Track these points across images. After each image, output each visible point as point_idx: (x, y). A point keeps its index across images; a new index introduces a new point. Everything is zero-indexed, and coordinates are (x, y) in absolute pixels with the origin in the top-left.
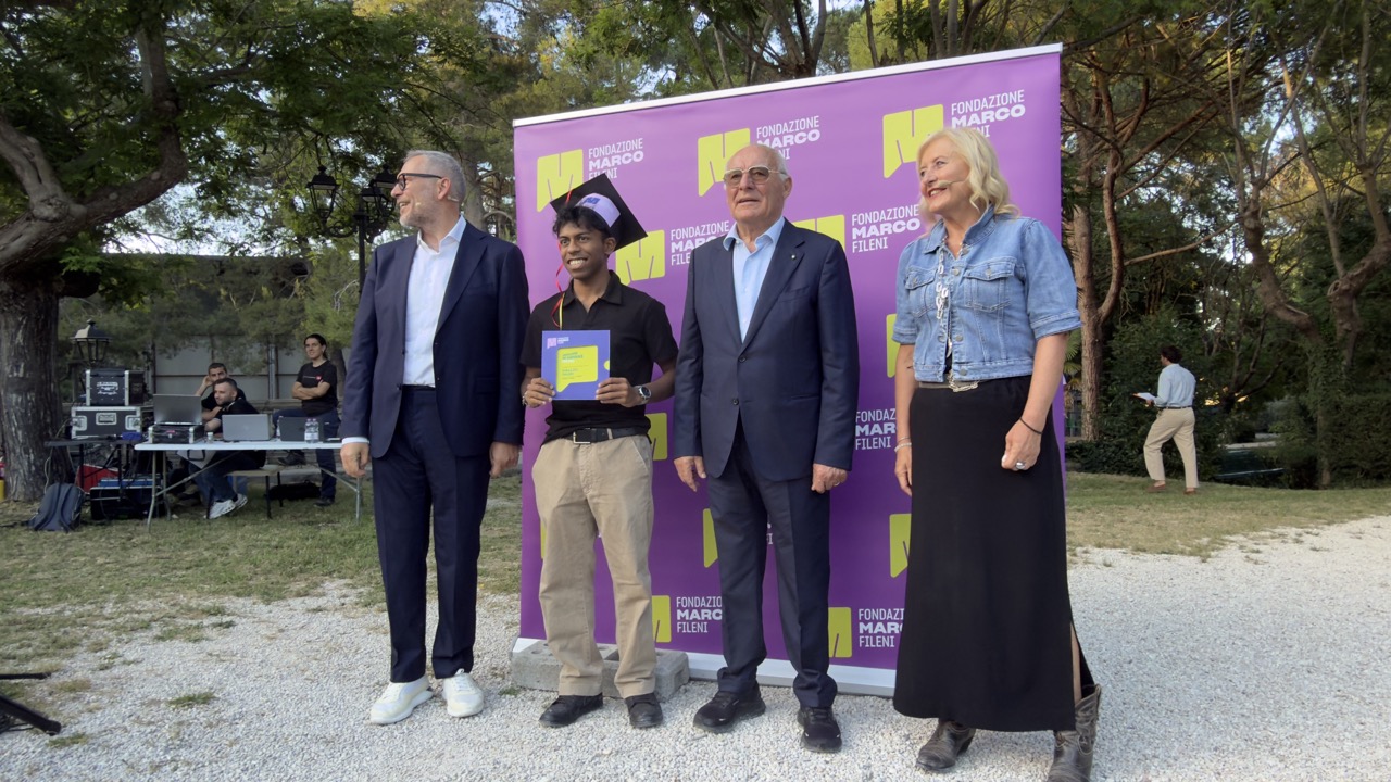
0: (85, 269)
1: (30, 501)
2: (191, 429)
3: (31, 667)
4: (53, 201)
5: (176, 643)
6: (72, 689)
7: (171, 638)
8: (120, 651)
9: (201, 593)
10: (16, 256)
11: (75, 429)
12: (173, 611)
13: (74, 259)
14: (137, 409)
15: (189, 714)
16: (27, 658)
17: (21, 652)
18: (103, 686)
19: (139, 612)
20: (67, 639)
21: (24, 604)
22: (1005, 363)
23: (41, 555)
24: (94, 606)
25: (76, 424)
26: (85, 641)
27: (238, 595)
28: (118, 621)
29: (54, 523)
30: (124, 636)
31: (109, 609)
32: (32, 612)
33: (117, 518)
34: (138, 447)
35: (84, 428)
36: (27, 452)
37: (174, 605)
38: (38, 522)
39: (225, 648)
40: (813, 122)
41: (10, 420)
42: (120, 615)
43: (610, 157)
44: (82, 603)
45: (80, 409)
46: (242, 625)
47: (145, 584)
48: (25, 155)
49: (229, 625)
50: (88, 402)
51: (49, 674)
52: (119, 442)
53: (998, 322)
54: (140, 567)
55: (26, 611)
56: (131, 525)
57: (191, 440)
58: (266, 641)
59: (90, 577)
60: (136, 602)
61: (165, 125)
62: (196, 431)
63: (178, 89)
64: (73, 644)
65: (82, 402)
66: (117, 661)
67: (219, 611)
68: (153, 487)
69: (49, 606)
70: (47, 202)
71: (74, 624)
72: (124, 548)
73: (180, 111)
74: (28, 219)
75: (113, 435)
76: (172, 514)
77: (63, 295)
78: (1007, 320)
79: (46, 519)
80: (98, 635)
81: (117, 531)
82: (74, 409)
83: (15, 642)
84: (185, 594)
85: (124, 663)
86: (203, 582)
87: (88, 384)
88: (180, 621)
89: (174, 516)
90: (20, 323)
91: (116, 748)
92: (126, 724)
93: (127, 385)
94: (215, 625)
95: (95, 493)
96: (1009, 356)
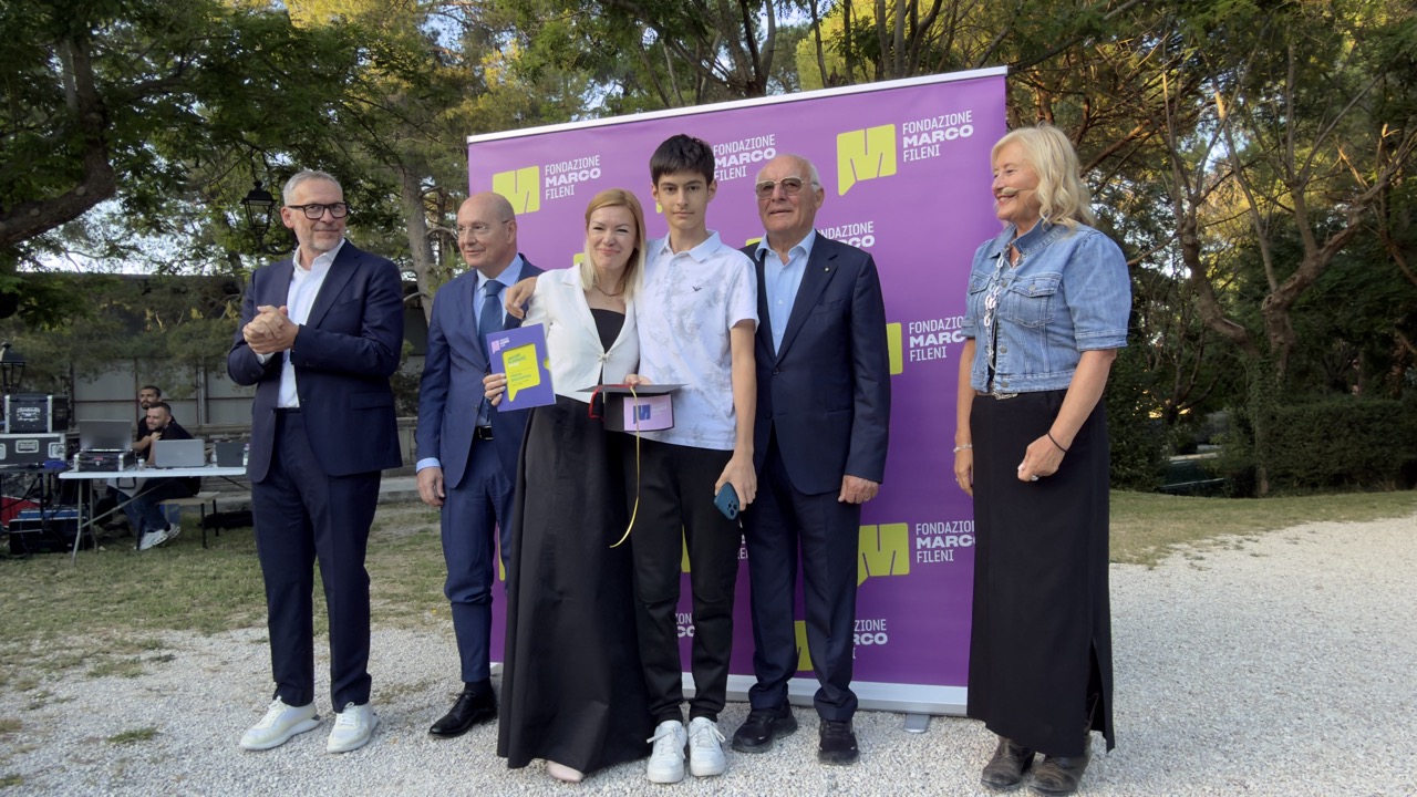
2: (121, 456)
5: (112, 679)
6: (1, 730)
7: (106, 674)
8: (52, 690)
9: (135, 626)
12: (106, 647)
14: (61, 436)
15: (128, 751)
18: (35, 725)
19: (70, 648)
22: (1046, 376)
24: (19, 644)
26: (12, 680)
27: (176, 628)
28: (47, 658)
30: (54, 673)
31: (36, 646)
33: (39, 551)
34: (63, 476)
37: (107, 640)
39: (166, 682)
40: (769, 140)
42: (48, 652)
43: (566, 174)
44: (5, 641)
46: (182, 658)
47: (74, 620)
49: (169, 658)
50: (7, 429)
52: (41, 471)
53: (1041, 338)
54: (66, 603)
56: (55, 559)
57: (121, 467)
58: (208, 674)
59: (14, 614)
60: (65, 638)
61: (92, 138)
62: (125, 458)
66: (49, 699)
67: (157, 645)
68: (79, 518)
72: (48, 583)
73: (106, 123)
75: (35, 463)
76: (99, 546)
78: (1051, 335)
80: (25, 674)
81: (39, 565)
84: (118, 629)
85: (57, 701)
86: (138, 615)
87: (7, 410)
88: (115, 656)
89: (102, 548)
91: (55, 788)
92: (63, 763)
93: (50, 410)
94: (152, 660)
95: (15, 526)
96: (1055, 368)
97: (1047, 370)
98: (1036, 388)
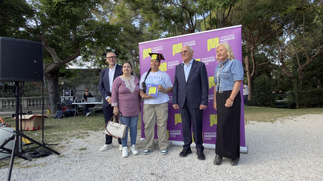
0: (63, 72)
1: (54, 114)
2: (82, 100)
3: (55, 143)
4: (57, 60)
5: (80, 139)
6: (62, 147)
7: (79, 138)
8: (70, 140)
9: (84, 130)
10: (51, 70)
11: (61, 100)
12: (79, 133)
13: (61, 70)
14: (72, 97)
15: (82, 152)
16: (54, 142)
17: (53, 140)
18: (67, 146)
19: (73, 133)
20: (61, 138)
21: (53, 132)
22: (229, 88)
23: (56, 123)
24: (65, 132)
25: (62, 100)
26: (64, 138)
27: (90, 130)
29: (58, 117)
30: (70, 138)
31: (68, 133)
32: (55, 133)
33: (69, 116)
34: (72, 104)
35: (63, 100)
36: (53, 105)
37: (79, 132)
38: (55, 117)
39: (88, 140)
40: (194, 41)
41: (50, 99)
42: (70, 134)
43: (156, 49)
44: (63, 132)
45: (62, 97)
46: (91, 135)
47: (74, 128)
48: (52, 52)
49: (89, 135)
50: (64, 96)
51: (58, 144)
52: (69, 103)
53: (228, 80)
54: (73, 125)
55: (54, 133)
56: (71, 118)
57: (82, 102)
58: (95, 138)
59: (64, 127)
60: (73, 132)
61: (76, 46)
62: (82, 101)
63: (79, 39)
64: (62, 139)
65: (63, 96)
66: (69, 142)
67: (87, 133)
68: (75, 111)
69: (58, 132)
70: (56, 60)
71: (62, 135)
72: (70, 122)
73: (79, 43)
74: (53, 63)
75: (68, 101)
77: (59, 76)
78: (229, 80)
79: (56, 117)
80: (66, 137)
81: (69, 119)
82: (61, 97)
83: (52, 139)
84: (81, 130)
85: (71, 142)
86: (84, 128)
87: (64, 93)
88: (80, 135)
89: (79, 116)
90: (52, 82)
91: (70, 158)
92: (71, 153)
93: (70, 92)
94: (86, 136)
95: (65, 112)
96: (230, 86)
97: (229, 86)
98: (227, 90)
